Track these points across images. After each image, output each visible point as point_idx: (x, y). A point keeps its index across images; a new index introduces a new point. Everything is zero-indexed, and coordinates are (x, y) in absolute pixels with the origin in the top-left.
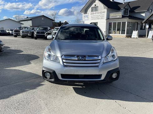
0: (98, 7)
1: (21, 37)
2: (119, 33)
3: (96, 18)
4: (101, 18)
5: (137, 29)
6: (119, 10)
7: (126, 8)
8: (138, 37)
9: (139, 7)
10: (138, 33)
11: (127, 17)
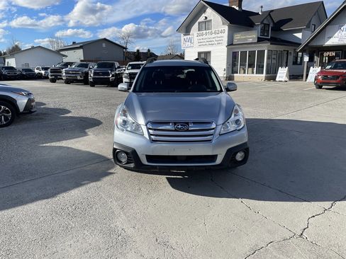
0: (211, 21)
1: (63, 81)
2: (253, 73)
3: (208, 43)
4: (216, 43)
5: (287, 62)
6: (253, 27)
7: (265, 22)
8: (287, 80)
9: (291, 20)
10: (289, 71)
11: (268, 40)
